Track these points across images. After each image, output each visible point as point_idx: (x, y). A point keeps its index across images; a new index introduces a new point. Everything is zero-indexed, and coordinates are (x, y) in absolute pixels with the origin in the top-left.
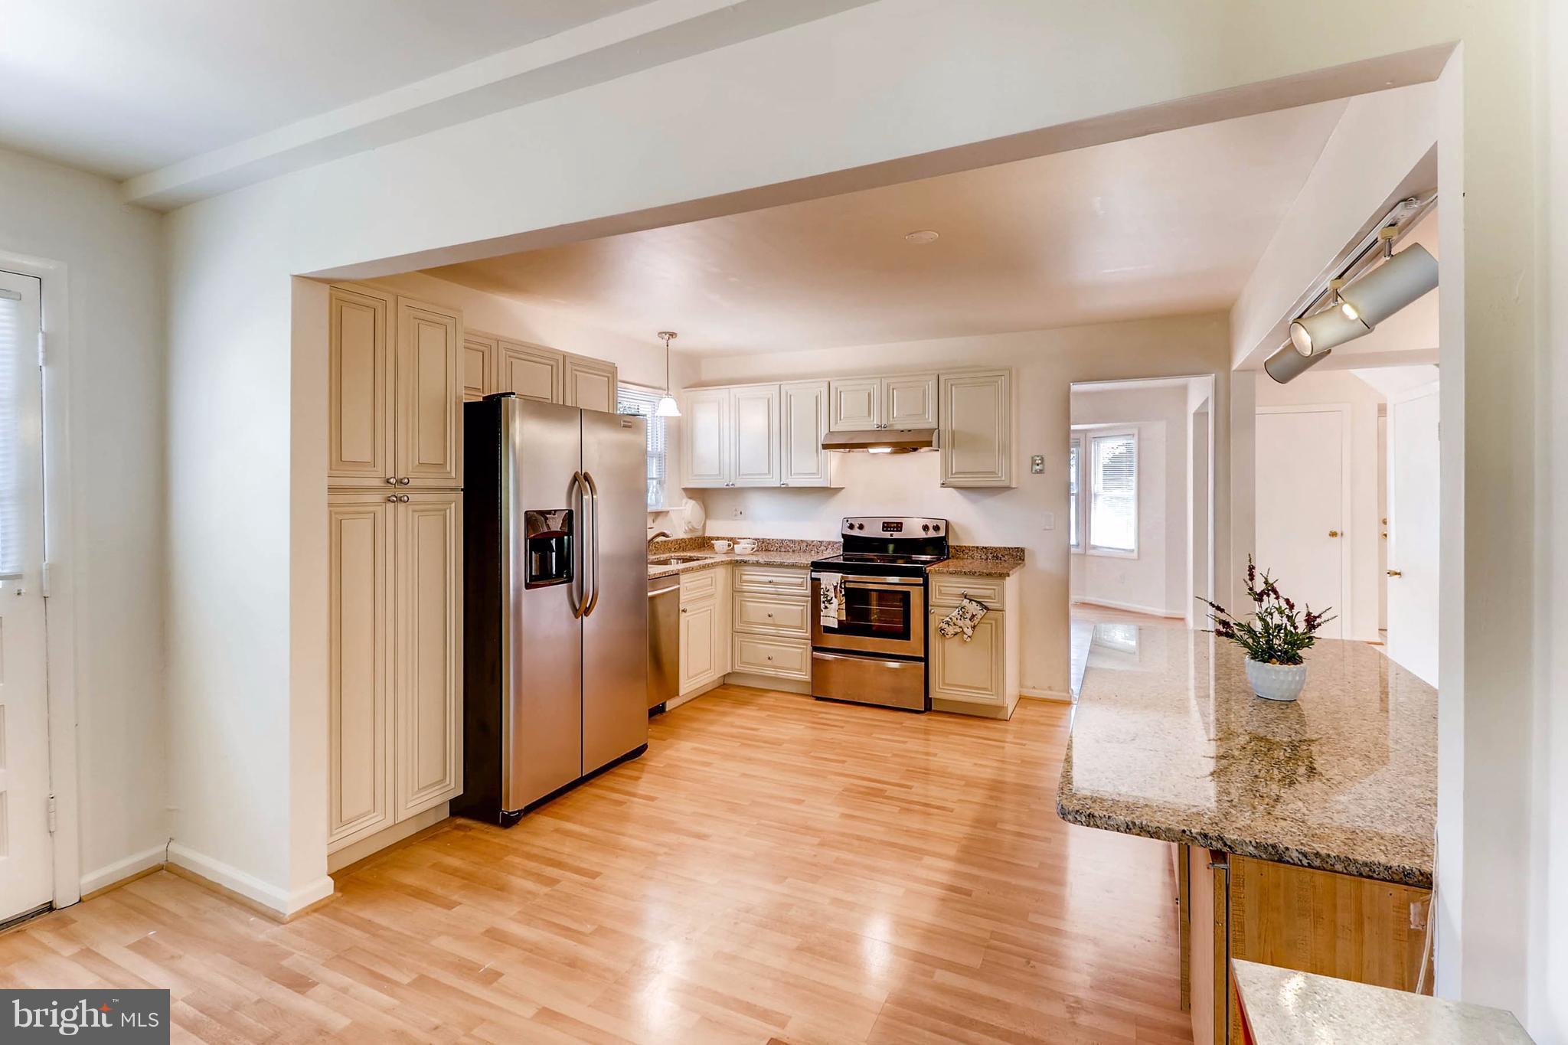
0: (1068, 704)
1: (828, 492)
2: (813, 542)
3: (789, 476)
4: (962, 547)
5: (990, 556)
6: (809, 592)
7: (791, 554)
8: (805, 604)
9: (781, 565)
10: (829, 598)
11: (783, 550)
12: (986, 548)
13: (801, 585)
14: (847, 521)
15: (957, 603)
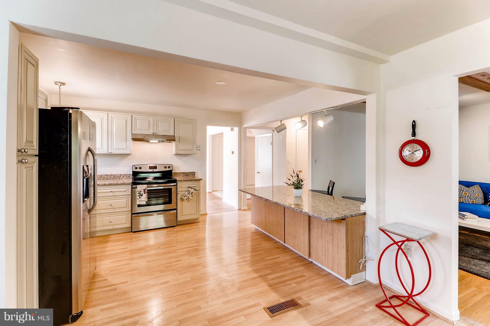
0: (206, 214)
1: (125, 155)
2: (117, 175)
3: (112, 150)
4: (176, 173)
5: (185, 175)
6: (130, 193)
7: (106, 180)
8: (128, 198)
9: (117, 184)
10: (141, 194)
11: (102, 179)
12: (184, 173)
13: (126, 191)
14: (134, 166)
15: (187, 190)
